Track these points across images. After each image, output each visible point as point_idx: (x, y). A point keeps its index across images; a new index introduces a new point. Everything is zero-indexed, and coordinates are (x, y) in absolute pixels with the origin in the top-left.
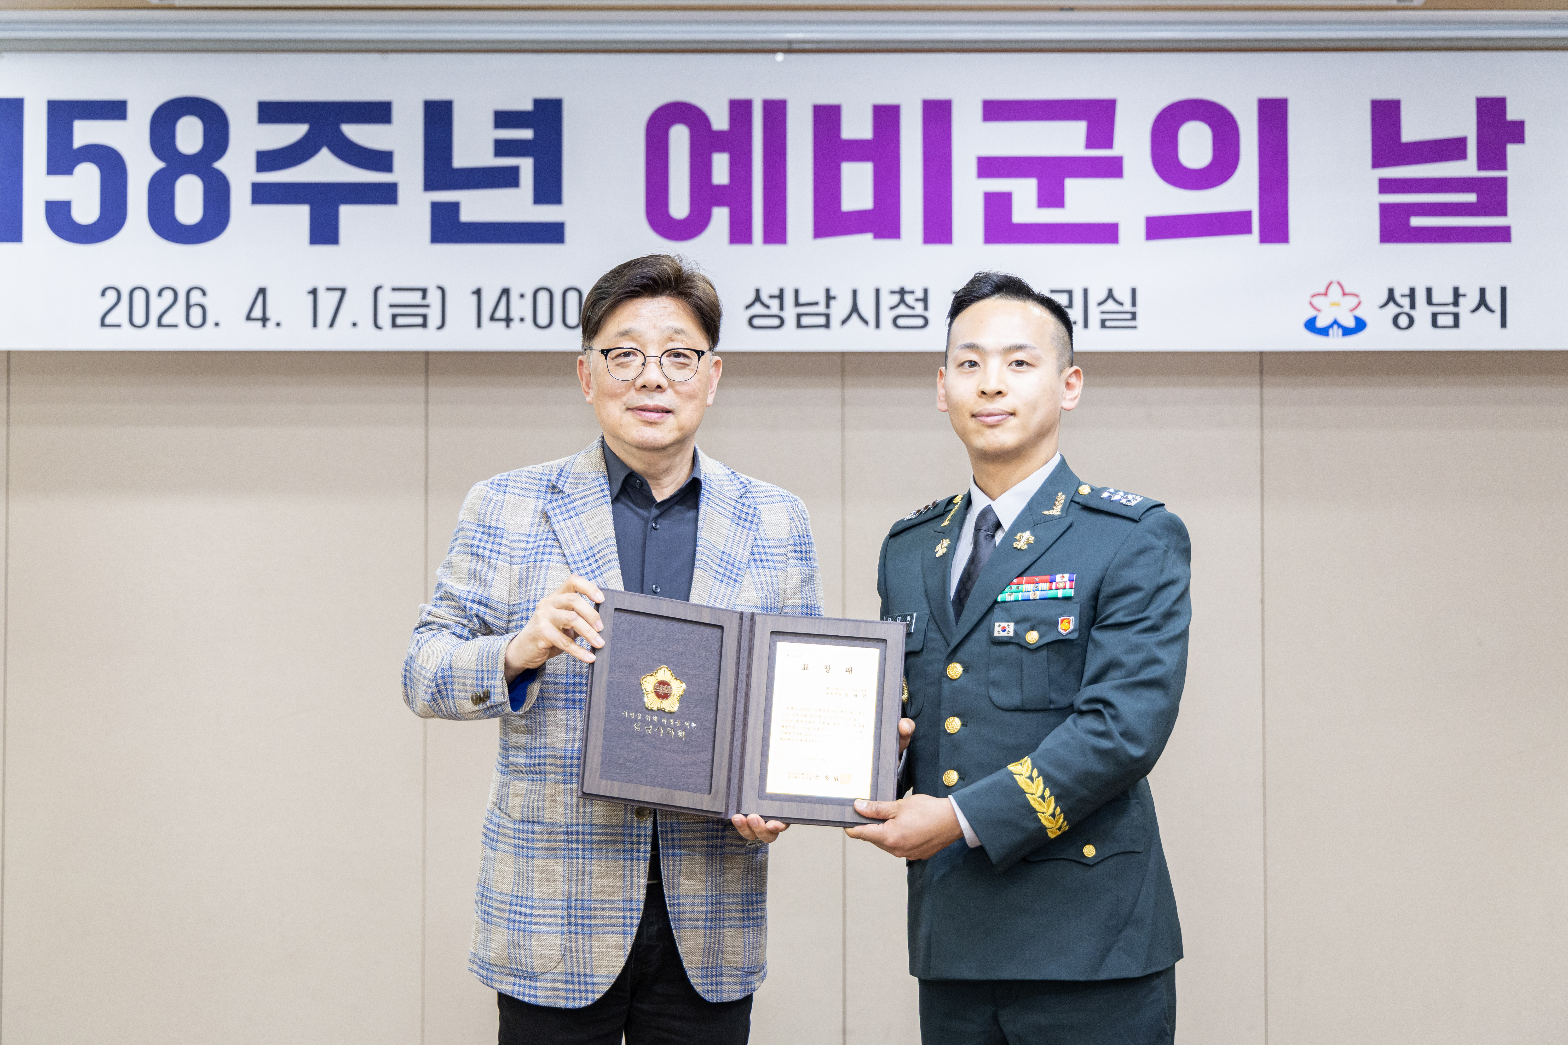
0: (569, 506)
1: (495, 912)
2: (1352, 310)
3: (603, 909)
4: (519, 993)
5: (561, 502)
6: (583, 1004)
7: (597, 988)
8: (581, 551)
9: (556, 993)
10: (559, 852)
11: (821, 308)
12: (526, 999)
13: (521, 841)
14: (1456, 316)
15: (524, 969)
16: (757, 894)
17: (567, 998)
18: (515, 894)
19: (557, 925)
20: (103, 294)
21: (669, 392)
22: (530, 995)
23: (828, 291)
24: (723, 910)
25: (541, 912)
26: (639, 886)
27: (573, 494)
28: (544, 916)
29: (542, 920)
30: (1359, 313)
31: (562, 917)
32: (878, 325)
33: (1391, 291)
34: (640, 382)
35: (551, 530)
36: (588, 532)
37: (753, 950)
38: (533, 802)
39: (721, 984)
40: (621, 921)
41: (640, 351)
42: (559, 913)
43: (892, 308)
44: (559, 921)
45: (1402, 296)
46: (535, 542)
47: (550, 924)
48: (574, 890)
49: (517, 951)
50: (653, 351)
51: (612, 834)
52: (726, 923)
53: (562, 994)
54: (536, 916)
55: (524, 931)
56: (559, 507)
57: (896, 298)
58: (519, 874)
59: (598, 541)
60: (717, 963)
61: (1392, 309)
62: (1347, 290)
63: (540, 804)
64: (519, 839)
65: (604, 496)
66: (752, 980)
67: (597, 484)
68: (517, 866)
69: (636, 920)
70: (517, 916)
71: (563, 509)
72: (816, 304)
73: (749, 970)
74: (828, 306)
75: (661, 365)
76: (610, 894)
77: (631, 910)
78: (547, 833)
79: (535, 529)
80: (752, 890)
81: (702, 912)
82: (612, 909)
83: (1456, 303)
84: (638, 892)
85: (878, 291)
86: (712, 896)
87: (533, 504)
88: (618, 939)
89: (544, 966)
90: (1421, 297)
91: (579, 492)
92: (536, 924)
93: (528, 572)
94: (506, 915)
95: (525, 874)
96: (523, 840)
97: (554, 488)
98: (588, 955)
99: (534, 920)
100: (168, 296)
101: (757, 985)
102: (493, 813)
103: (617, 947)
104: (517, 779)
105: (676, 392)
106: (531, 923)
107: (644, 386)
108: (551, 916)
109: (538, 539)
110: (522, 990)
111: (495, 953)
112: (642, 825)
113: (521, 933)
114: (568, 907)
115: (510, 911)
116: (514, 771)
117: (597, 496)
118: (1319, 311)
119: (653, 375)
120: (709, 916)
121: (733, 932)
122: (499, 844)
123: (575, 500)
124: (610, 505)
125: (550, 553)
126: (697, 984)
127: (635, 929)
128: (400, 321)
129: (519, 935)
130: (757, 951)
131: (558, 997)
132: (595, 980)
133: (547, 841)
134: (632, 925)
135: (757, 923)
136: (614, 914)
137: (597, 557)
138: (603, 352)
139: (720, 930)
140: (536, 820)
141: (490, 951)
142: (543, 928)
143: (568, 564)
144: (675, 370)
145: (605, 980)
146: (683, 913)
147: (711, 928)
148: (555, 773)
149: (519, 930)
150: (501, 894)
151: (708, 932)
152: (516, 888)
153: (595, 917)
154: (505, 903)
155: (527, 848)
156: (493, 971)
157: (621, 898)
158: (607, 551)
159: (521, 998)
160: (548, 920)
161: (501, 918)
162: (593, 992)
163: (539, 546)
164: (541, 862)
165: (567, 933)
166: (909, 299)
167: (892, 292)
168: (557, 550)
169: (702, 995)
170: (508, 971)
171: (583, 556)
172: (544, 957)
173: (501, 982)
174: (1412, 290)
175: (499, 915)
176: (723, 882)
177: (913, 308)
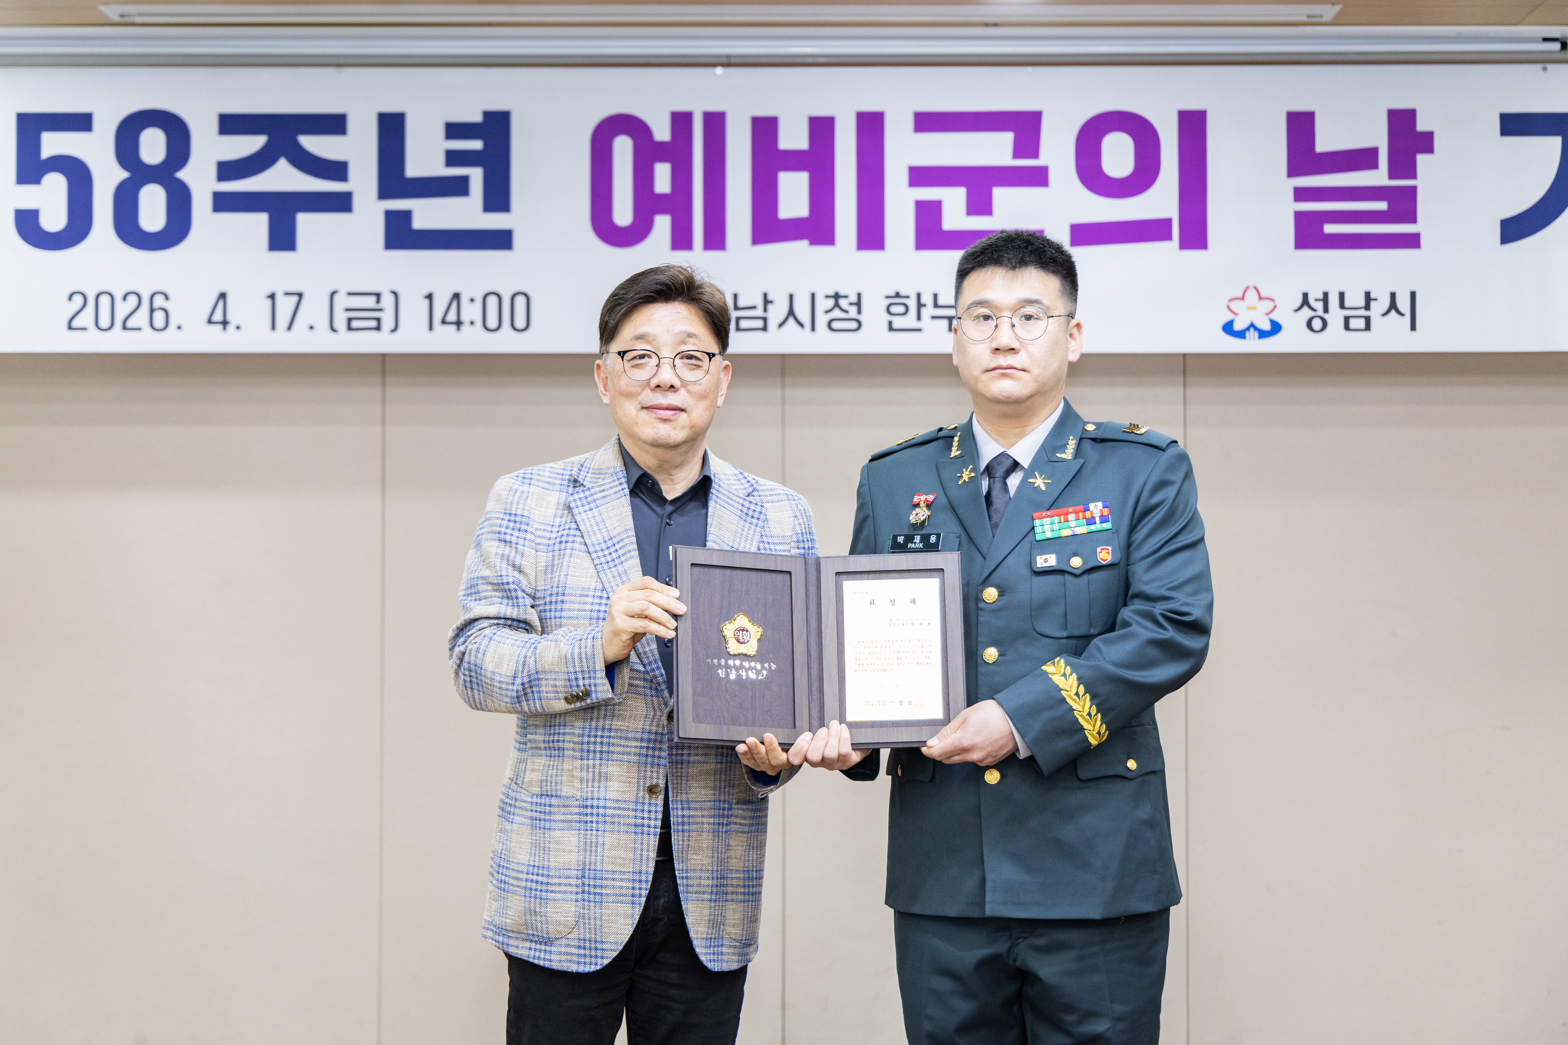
0: (590, 499)
1: (511, 881)
2: (1267, 314)
3: (613, 879)
4: (534, 958)
5: (582, 495)
6: (593, 968)
7: (605, 954)
8: (602, 541)
9: (569, 957)
10: (574, 824)
11: (759, 312)
12: (541, 963)
13: (539, 814)
14: (1368, 320)
15: (540, 934)
16: (756, 871)
17: (579, 963)
18: (532, 863)
19: (571, 893)
20: (70, 298)
21: (682, 391)
22: (544, 959)
23: (765, 295)
24: (726, 885)
25: (556, 881)
26: (648, 859)
27: (593, 488)
28: (560, 884)
29: (557, 888)
30: (1275, 316)
31: (577, 886)
32: (813, 329)
33: (1305, 296)
34: (654, 382)
35: (573, 521)
36: (608, 523)
37: (750, 923)
38: (552, 777)
39: (722, 954)
40: (630, 892)
41: (654, 353)
42: (574, 881)
43: (827, 312)
44: (574, 889)
45: (1316, 300)
46: (558, 532)
47: (565, 892)
48: (587, 860)
49: (533, 917)
50: (667, 353)
51: (624, 809)
52: (729, 897)
53: (575, 958)
54: (552, 884)
55: (541, 899)
56: (580, 499)
57: (831, 302)
58: (536, 845)
59: (617, 532)
60: (719, 934)
61: (1306, 313)
62: (1263, 295)
63: (559, 779)
64: (536, 811)
65: (623, 489)
66: (748, 951)
67: (616, 478)
68: (534, 838)
69: (645, 891)
70: (534, 885)
71: (584, 501)
72: (754, 307)
73: (746, 942)
74: (765, 310)
75: (674, 366)
76: (620, 865)
77: (640, 881)
78: (564, 806)
79: (558, 520)
80: (753, 866)
81: (708, 886)
82: (622, 880)
83: (1367, 307)
84: (647, 865)
85: (813, 295)
86: (717, 871)
87: (556, 497)
88: (627, 909)
89: (559, 932)
90: (1334, 301)
91: (599, 486)
92: (552, 892)
93: (553, 560)
94: (523, 884)
95: (542, 845)
96: (540, 812)
97: (576, 482)
98: (598, 922)
99: (550, 888)
100: (132, 300)
101: (752, 956)
102: (509, 788)
103: (626, 916)
104: (535, 756)
105: (689, 392)
106: (547, 891)
107: (658, 386)
108: (566, 885)
109: (562, 529)
110: (537, 954)
111: (512, 919)
112: (653, 801)
113: (538, 901)
114: (582, 876)
115: (527, 880)
116: (532, 748)
117: (616, 489)
118: (1236, 314)
119: (667, 376)
120: (714, 889)
121: (734, 906)
122: (516, 817)
123: (595, 493)
124: (628, 497)
125: (573, 542)
126: (701, 953)
127: (643, 900)
128: (355, 324)
129: (535, 902)
130: (754, 924)
131: (570, 961)
132: (605, 946)
133: (564, 814)
134: (640, 896)
135: (756, 898)
136: (624, 884)
137: (617, 547)
138: (619, 353)
139: (722, 903)
140: (554, 794)
141: (506, 918)
142: (559, 896)
143: (589, 552)
144: (688, 371)
145: (613, 947)
146: (690, 886)
147: (716, 901)
148: (573, 749)
149: (535, 898)
150: (518, 863)
151: (713, 904)
152: (532, 859)
153: (606, 887)
154: (522, 872)
155: (545, 820)
156: (509, 937)
157: (631, 870)
158: (627, 541)
159: (536, 962)
160: (563, 888)
161: (518, 886)
162: (602, 958)
163: (562, 535)
164: (558, 833)
165: (581, 900)
166: (843, 303)
167: (827, 297)
168: (580, 540)
169: (705, 963)
170: (524, 936)
171: (604, 546)
172: (558, 923)
173: (517, 947)
174: (1326, 295)
175: (516, 883)
176: (727, 858)
177: (847, 312)
